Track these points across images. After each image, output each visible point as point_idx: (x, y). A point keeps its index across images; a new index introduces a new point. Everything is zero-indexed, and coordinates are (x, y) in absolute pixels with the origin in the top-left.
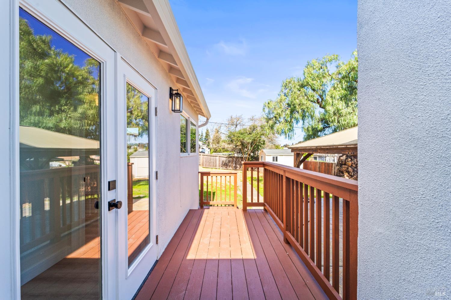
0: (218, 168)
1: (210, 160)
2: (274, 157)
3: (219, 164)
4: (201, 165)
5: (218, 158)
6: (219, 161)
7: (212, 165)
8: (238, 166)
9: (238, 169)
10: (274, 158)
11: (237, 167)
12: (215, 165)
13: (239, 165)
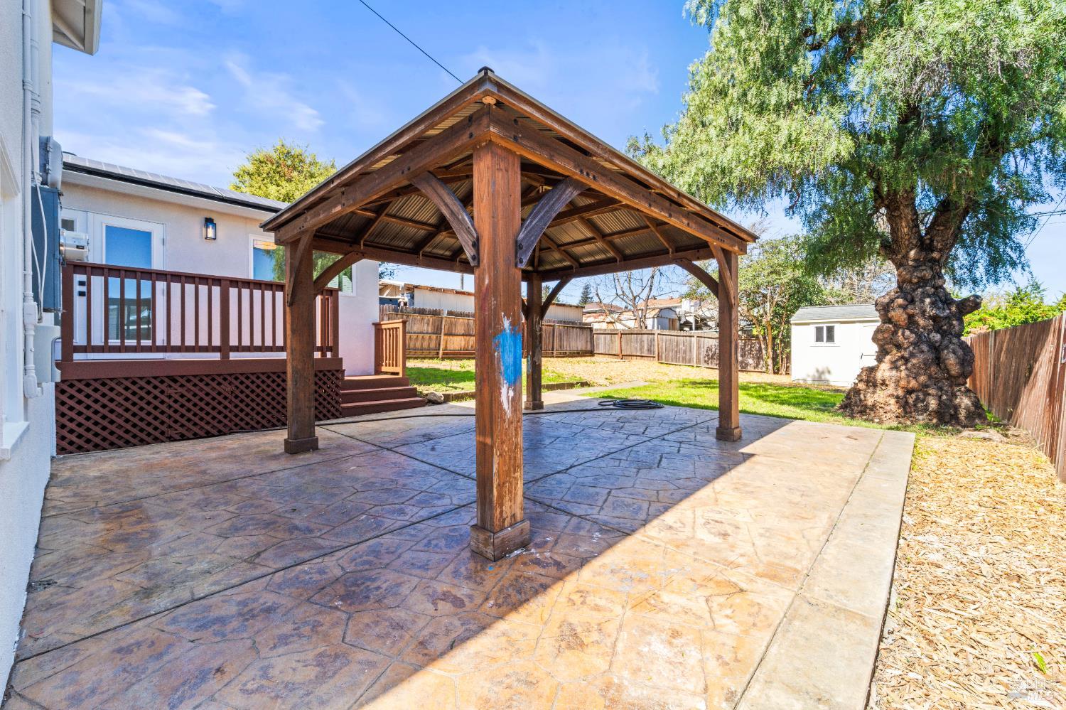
0: (695, 365)
1: (677, 345)
2: (822, 328)
3: (698, 354)
4: (656, 358)
5: (694, 340)
6: (699, 348)
7: (681, 359)
8: (751, 361)
9: (749, 368)
10: (819, 330)
11: (747, 364)
12: (688, 357)
13: (753, 358)
